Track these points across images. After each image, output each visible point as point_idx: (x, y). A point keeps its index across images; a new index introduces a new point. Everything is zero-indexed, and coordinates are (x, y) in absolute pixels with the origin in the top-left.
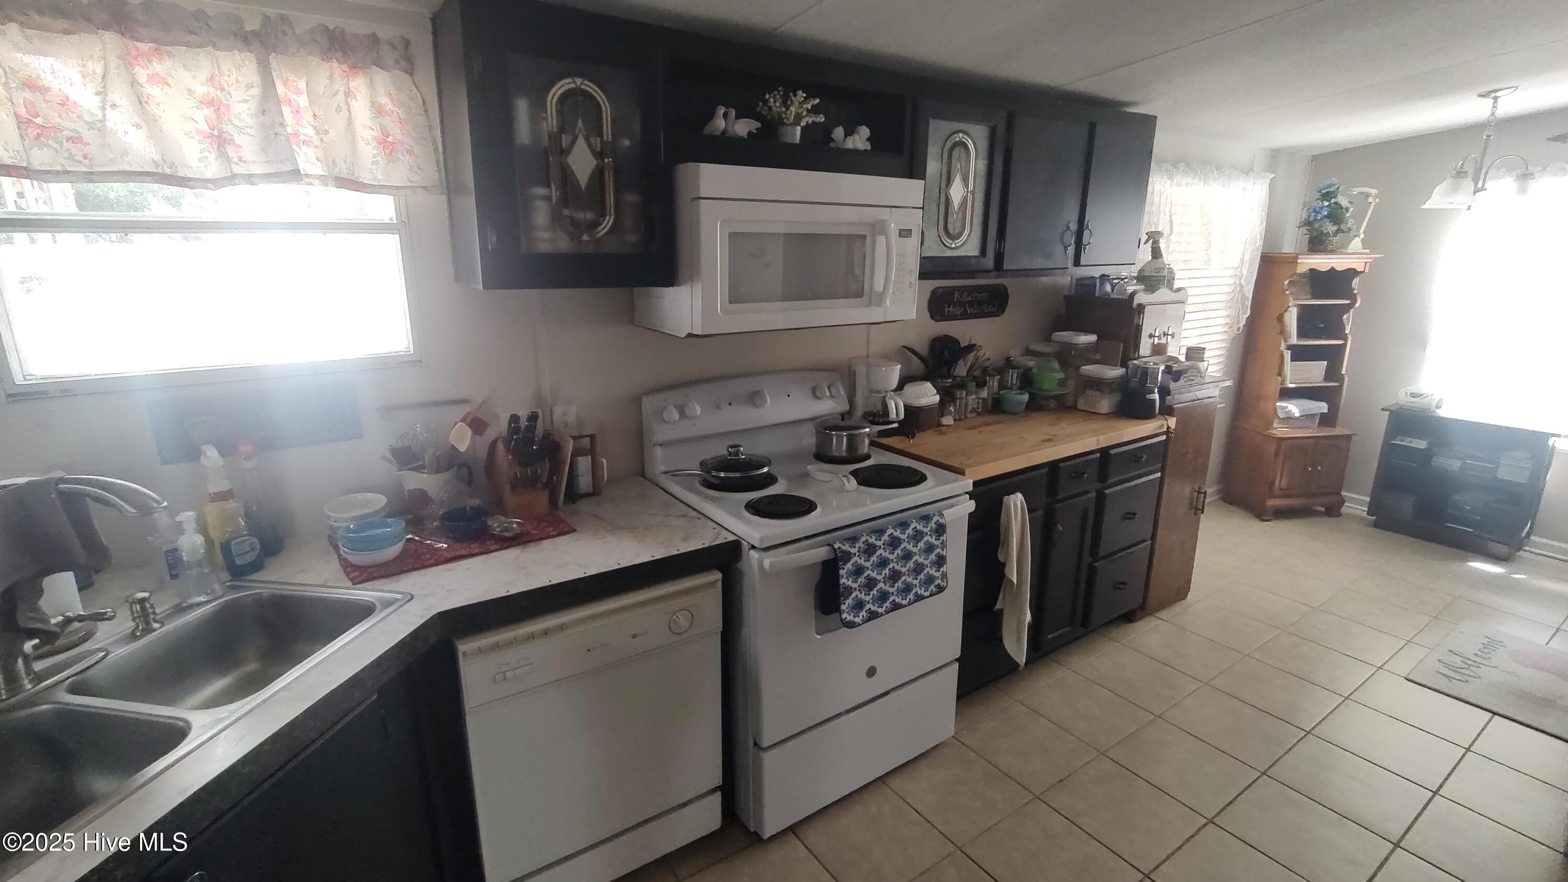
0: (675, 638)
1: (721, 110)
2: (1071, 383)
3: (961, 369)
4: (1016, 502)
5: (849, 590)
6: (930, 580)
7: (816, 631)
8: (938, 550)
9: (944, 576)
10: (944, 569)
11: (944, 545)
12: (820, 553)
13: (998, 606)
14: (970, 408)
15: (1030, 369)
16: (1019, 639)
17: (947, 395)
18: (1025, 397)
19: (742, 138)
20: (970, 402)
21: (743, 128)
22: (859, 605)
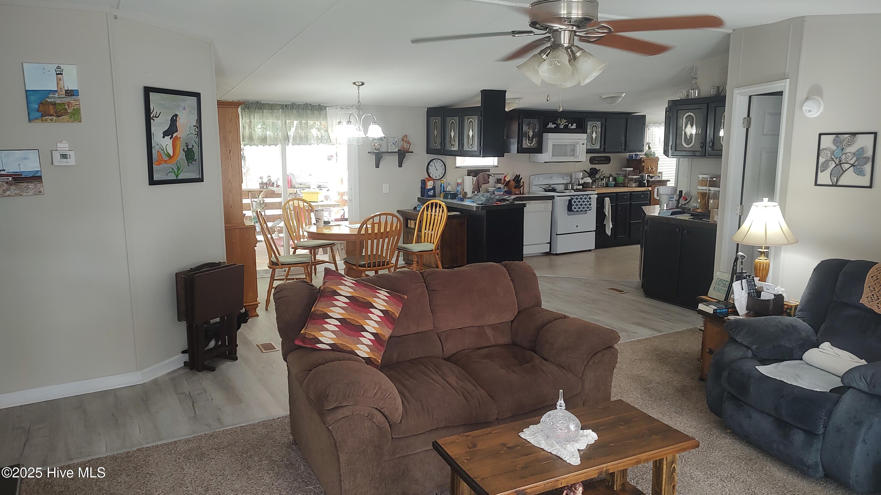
0: (544, 210)
1: (550, 123)
2: (626, 180)
3: (597, 176)
4: (607, 200)
5: (574, 205)
6: (588, 208)
7: (567, 214)
8: (590, 202)
9: (591, 207)
10: (591, 206)
11: (591, 201)
12: (569, 198)
13: (604, 223)
14: (600, 185)
15: (616, 177)
16: (609, 231)
17: (594, 181)
18: (614, 183)
19: (553, 128)
20: (600, 183)
21: (553, 126)
22: (575, 208)
